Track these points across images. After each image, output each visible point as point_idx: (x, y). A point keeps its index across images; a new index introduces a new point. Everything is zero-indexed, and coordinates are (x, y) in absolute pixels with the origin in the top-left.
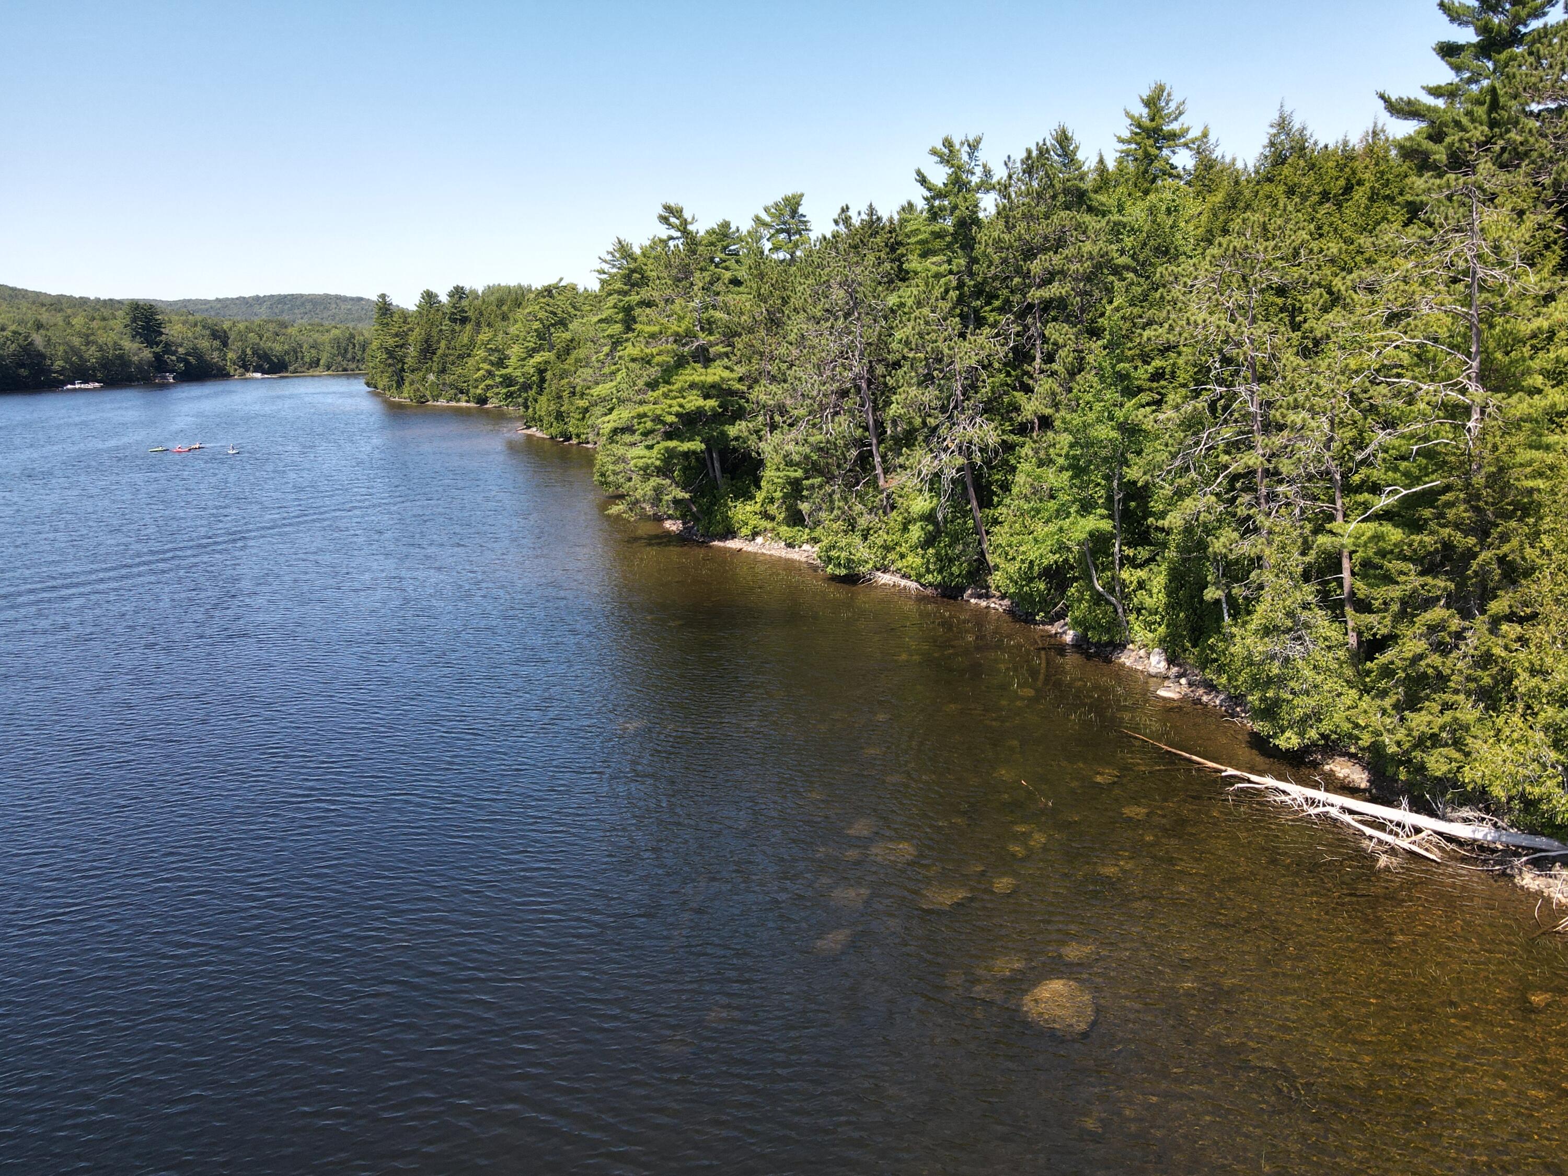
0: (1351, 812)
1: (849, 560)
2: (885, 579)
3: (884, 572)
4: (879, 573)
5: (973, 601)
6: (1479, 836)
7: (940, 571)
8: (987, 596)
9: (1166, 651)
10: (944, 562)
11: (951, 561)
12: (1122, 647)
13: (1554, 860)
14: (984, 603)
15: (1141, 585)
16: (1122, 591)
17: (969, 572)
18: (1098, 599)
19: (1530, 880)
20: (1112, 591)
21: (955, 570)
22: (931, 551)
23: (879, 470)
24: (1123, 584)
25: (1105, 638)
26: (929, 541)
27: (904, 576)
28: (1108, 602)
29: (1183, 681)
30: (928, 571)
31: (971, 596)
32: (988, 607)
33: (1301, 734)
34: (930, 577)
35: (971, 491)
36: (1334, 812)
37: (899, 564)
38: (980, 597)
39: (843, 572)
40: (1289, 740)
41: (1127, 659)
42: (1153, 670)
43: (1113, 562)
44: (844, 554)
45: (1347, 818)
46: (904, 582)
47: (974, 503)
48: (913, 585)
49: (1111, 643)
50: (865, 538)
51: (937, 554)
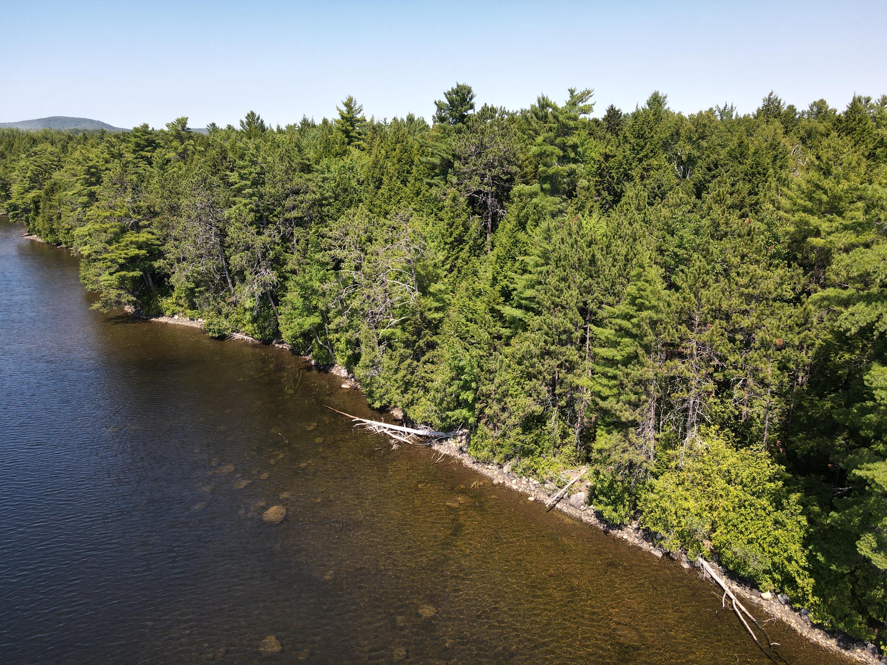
0: (392, 430)
1: (219, 330)
2: (238, 336)
3: (237, 332)
4: (234, 333)
5: (276, 345)
6: (425, 434)
7: (261, 334)
8: (283, 343)
9: (347, 368)
10: (262, 329)
11: (265, 328)
12: (333, 365)
13: (443, 439)
14: (281, 346)
15: (338, 340)
16: (330, 343)
17: (273, 333)
18: (321, 347)
19: (436, 447)
20: (326, 344)
21: (267, 332)
22: (255, 325)
23: (230, 286)
24: (331, 341)
25: (325, 363)
26: (254, 320)
27: (247, 335)
28: (325, 348)
29: (353, 380)
30: (256, 333)
31: (276, 343)
32: (283, 348)
33: (381, 402)
34: (256, 336)
35: (270, 298)
36: (385, 431)
37: (243, 329)
38: (279, 343)
39: (217, 335)
40: (377, 405)
41: (334, 371)
42: (342, 376)
43: (325, 332)
44: (216, 327)
45: (389, 433)
46: (246, 337)
47: (272, 303)
48: (251, 339)
49: (328, 364)
50: (227, 316)
51: (258, 326)
